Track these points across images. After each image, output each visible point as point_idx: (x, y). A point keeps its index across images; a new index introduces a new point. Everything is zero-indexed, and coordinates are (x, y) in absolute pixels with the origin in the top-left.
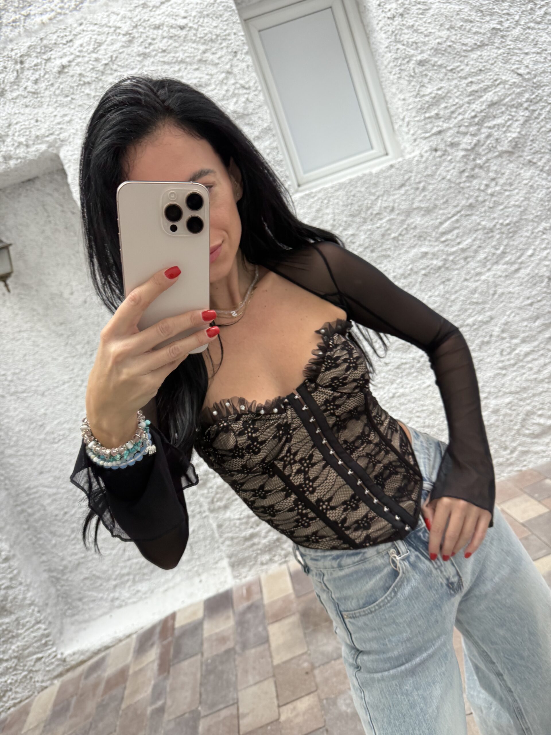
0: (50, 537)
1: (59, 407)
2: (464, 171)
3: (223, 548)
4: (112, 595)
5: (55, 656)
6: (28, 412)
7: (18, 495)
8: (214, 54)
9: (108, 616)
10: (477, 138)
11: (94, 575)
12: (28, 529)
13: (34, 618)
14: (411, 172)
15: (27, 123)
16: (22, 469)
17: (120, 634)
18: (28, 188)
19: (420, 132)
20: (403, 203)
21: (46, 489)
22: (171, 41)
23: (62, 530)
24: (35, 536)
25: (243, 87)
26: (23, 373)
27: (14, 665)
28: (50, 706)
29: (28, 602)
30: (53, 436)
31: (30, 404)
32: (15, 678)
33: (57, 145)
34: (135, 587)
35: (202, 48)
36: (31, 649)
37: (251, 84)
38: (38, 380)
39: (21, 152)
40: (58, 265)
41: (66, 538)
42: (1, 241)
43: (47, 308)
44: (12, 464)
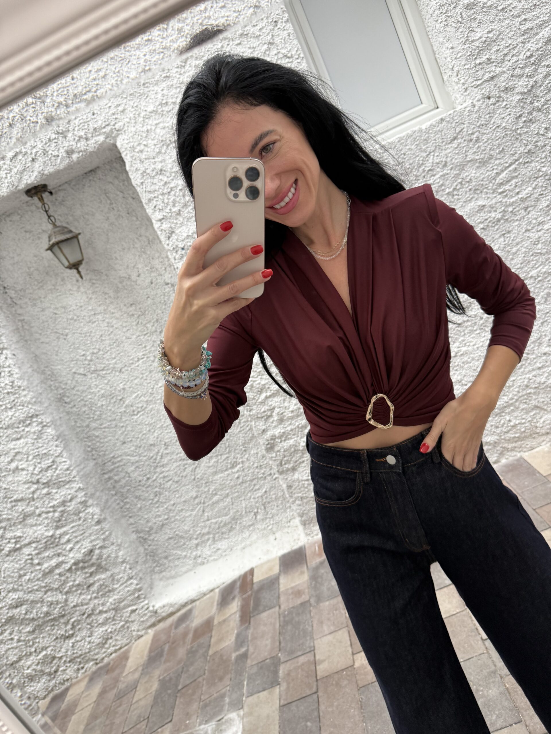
0: (135, 501)
1: (136, 382)
2: (520, 116)
3: (294, 507)
4: (194, 553)
5: (148, 608)
6: (108, 388)
7: (104, 464)
8: (255, 26)
9: (192, 572)
10: (534, 79)
11: (177, 535)
12: (116, 494)
13: (126, 574)
14: (464, 124)
15: (85, 117)
16: (106, 440)
17: (205, 588)
18: (91, 178)
19: (470, 80)
20: (456, 157)
21: (129, 457)
23: (147, 495)
24: (123, 501)
26: (101, 352)
27: (112, 616)
28: (146, 652)
29: (120, 560)
30: (132, 409)
31: (109, 381)
32: (114, 627)
33: (113, 135)
34: (215, 546)
36: (126, 602)
38: (115, 358)
39: (82, 145)
40: (124, 249)
41: (150, 502)
42: (71, 231)
43: (117, 291)
44: (97, 437)
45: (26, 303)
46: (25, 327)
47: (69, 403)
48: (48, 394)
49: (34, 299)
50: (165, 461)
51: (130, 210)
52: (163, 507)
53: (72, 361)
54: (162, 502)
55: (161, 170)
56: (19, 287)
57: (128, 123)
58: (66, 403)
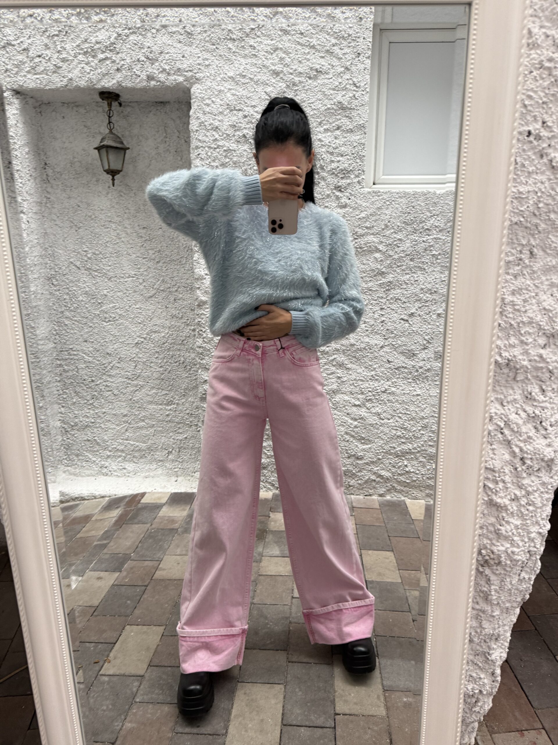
0: (73, 395)
1: (119, 294)
4: (103, 463)
6: (93, 289)
7: (62, 351)
8: (341, 49)
9: (93, 478)
11: (95, 440)
12: (59, 381)
15: (175, 56)
16: (72, 331)
17: (97, 493)
18: (159, 108)
21: (84, 355)
22: (310, 27)
23: (85, 394)
24: (62, 390)
25: (355, 85)
26: (101, 256)
30: (105, 315)
31: (97, 283)
33: (191, 81)
34: (123, 464)
35: (334, 41)
37: (362, 85)
38: (110, 266)
39: (162, 77)
41: (86, 401)
42: (122, 143)
43: (138, 211)
44: (66, 325)
45: (58, 185)
46: (48, 205)
47: (55, 286)
48: (41, 269)
49: (66, 185)
50: (113, 372)
51: (179, 150)
52: (94, 410)
53: (74, 252)
54: (95, 407)
55: (217, 128)
56: (58, 169)
57: (208, 77)
58: (53, 284)
